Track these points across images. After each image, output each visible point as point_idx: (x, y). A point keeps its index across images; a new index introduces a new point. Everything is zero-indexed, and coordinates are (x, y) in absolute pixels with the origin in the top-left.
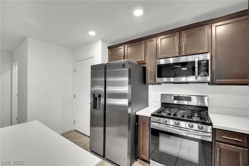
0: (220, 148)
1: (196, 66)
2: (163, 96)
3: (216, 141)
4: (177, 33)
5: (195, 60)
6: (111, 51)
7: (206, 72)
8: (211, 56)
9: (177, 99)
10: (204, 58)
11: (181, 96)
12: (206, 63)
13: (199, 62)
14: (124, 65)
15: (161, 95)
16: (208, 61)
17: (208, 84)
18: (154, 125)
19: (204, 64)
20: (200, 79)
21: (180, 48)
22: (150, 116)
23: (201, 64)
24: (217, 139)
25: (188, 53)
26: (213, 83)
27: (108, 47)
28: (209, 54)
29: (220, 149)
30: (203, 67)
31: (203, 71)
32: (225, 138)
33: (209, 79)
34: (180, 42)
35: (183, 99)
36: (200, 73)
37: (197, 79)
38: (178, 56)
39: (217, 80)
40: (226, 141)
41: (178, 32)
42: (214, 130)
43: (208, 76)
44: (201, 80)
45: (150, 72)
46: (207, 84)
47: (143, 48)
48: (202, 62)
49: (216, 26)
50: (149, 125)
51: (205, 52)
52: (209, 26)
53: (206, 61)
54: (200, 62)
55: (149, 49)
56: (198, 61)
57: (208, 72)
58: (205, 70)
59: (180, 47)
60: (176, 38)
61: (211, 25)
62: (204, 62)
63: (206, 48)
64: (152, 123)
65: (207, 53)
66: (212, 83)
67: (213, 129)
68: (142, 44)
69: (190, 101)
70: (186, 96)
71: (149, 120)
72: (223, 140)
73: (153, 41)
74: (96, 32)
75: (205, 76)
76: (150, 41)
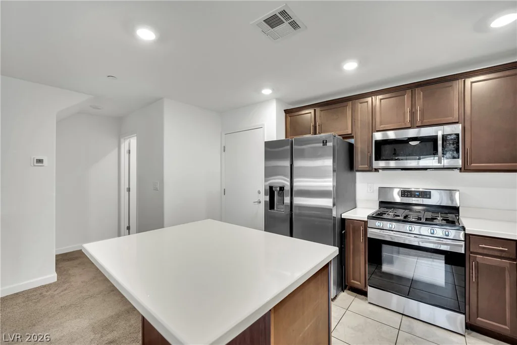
0: (478, 262)
1: (440, 142)
2: (381, 190)
3: (472, 253)
4: (409, 92)
5: (437, 133)
6: (290, 117)
7: (455, 152)
8: (464, 129)
9: (407, 195)
10: (453, 131)
11: (413, 190)
12: (455, 139)
13: (444, 138)
14: (325, 142)
15: (379, 190)
16: (458, 135)
17: (459, 170)
18: (372, 233)
19: (452, 139)
20: (446, 162)
21: (413, 114)
22: (366, 219)
23: (448, 140)
24: (471, 250)
25: (426, 122)
26: (467, 170)
27: (284, 110)
28: (461, 125)
29: (477, 264)
30: (450, 144)
31: (450, 150)
32: (484, 248)
33: (459, 163)
34: (413, 105)
35: (417, 195)
36: (446, 154)
37: (441, 163)
38: (410, 126)
39: (472, 165)
40: (485, 252)
41: (410, 90)
42: (467, 237)
43: (459, 158)
44: (446, 165)
45: (362, 152)
46: (457, 171)
47: (349, 113)
48: (449, 136)
49: (472, 83)
50: (364, 233)
51: (454, 121)
52: (462, 81)
53: (455, 136)
54: (446, 137)
55: (359, 116)
56: (443, 136)
57: (458, 151)
58: (453, 149)
59: (414, 112)
60: (407, 98)
61: (464, 81)
62: (453, 137)
63: (456, 115)
64: (369, 230)
65: (457, 123)
66: (464, 169)
67: (466, 235)
68: (347, 106)
69: (430, 198)
70: (421, 190)
71: (364, 226)
72: (480, 251)
73: (367, 102)
74: (273, 90)
75: (454, 158)
76: (361, 103)
